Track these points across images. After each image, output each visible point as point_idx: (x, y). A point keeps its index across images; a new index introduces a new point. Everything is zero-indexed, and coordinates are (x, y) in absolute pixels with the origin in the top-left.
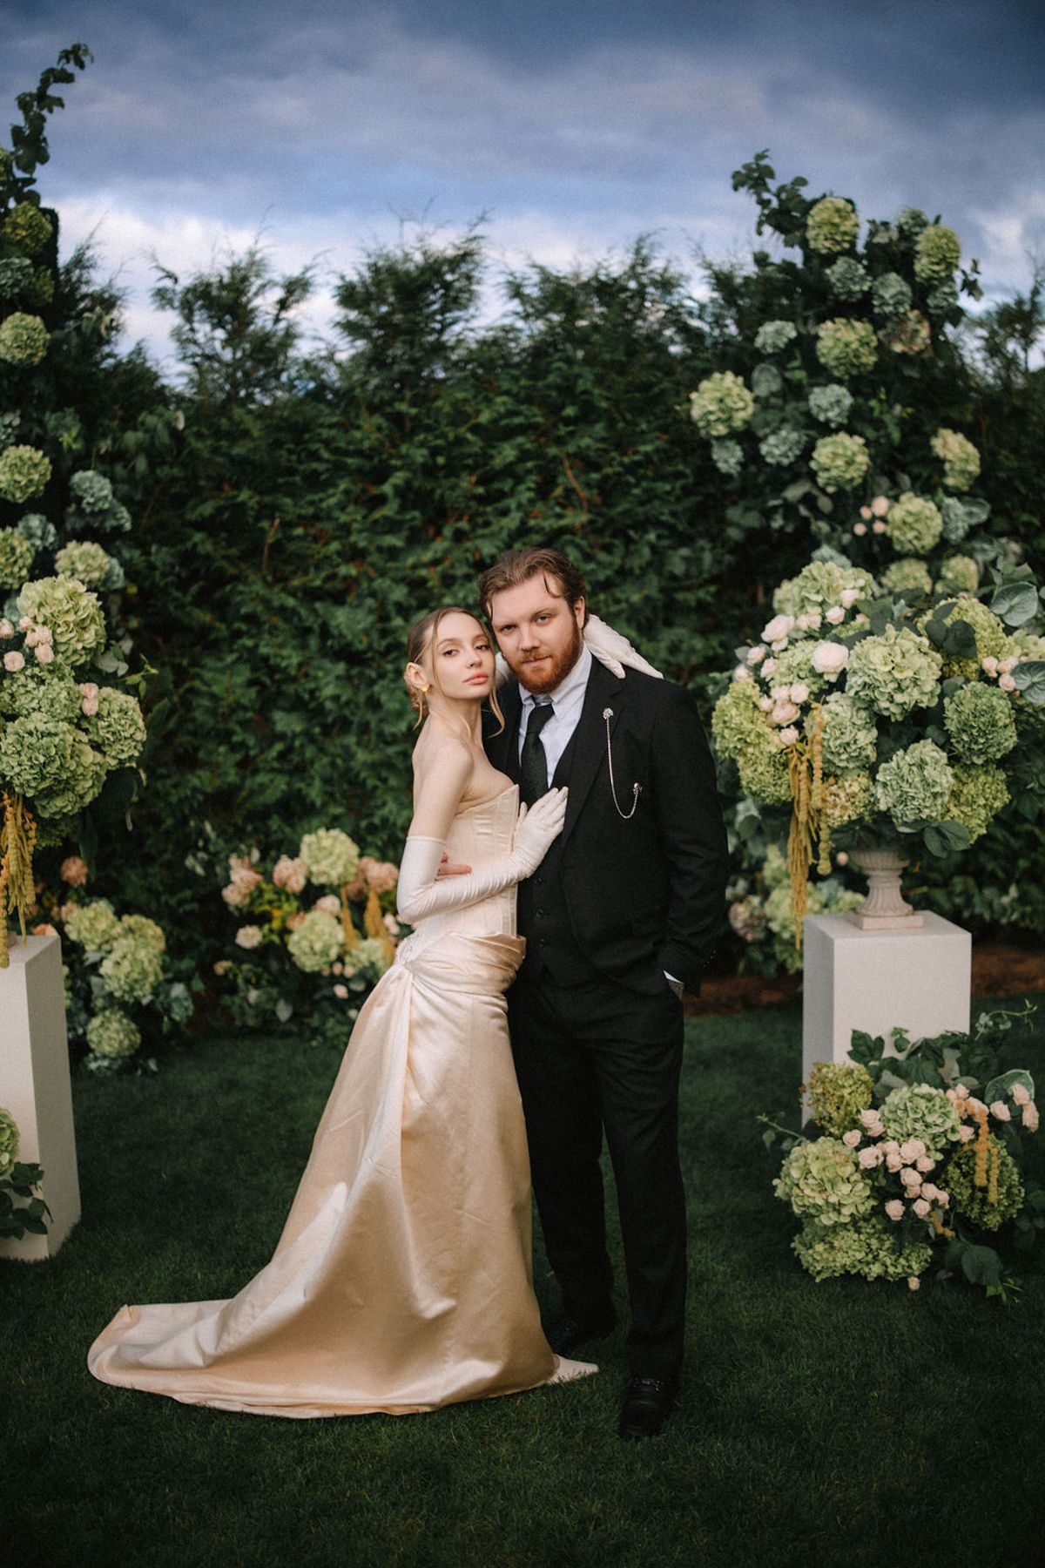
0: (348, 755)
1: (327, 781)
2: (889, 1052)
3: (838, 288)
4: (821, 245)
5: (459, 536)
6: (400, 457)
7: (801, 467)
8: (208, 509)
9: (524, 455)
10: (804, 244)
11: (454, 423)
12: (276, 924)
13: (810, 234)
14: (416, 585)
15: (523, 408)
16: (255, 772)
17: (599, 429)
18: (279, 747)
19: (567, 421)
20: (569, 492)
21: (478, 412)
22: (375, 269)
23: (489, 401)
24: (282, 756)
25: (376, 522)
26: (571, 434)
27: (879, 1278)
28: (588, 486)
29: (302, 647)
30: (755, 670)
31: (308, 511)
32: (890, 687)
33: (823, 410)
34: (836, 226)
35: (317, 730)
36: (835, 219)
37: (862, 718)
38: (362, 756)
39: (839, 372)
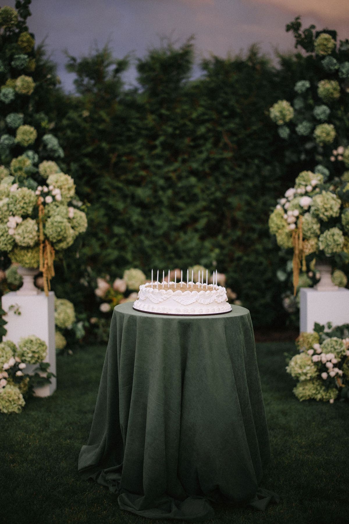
0: (141, 242)
1: (133, 252)
2: (326, 330)
3: (326, 68)
5: (184, 161)
6: (162, 130)
7: (310, 137)
8: (89, 149)
9: (209, 130)
11: (182, 118)
12: (114, 304)
13: (316, 48)
14: (167, 179)
15: (209, 112)
16: (107, 248)
17: (237, 120)
18: (115, 240)
19: (226, 117)
20: (226, 145)
21: (191, 114)
22: (152, 58)
23: (196, 110)
24: (116, 243)
25: (153, 155)
26: (226, 123)
27: (320, 399)
28: (233, 142)
29: (125, 201)
30: (283, 206)
31: (127, 151)
32: (323, 210)
33: (318, 115)
34: (325, 45)
35: (129, 233)
36: (325, 43)
37: (315, 220)
38: (147, 243)
39: (325, 101)
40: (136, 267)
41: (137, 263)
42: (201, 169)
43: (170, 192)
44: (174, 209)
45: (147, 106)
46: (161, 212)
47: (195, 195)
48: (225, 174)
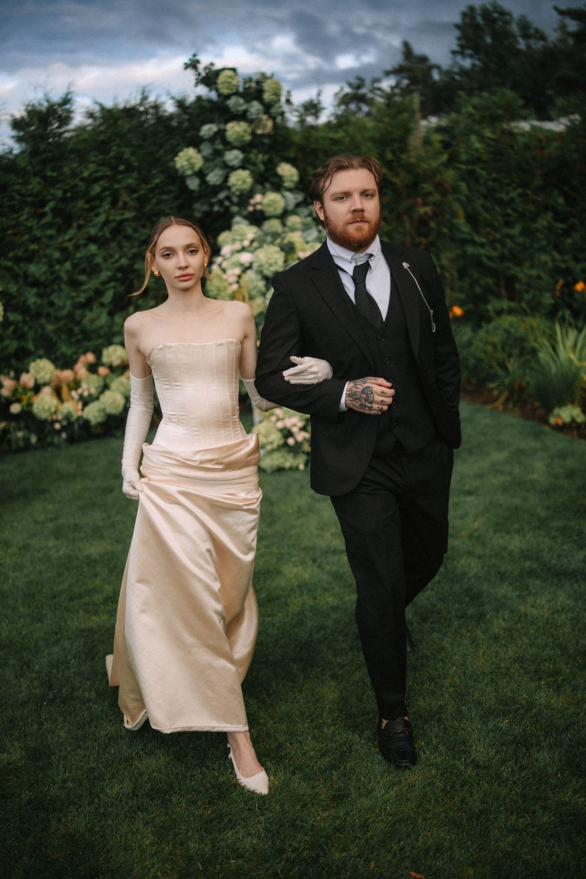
0: (43, 328)
1: (35, 340)
3: (233, 109)
4: (225, 91)
5: (80, 227)
6: (50, 195)
7: (224, 185)
9: (104, 189)
10: (217, 90)
11: (72, 178)
12: (25, 402)
13: (220, 86)
14: (64, 250)
15: (102, 168)
17: (135, 175)
18: (11, 328)
19: (122, 172)
20: (125, 203)
21: (82, 173)
22: (29, 113)
23: (86, 167)
24: (14, 332)
25: (43, 225)
26: (123, 178)
27: (289, 467)
28: (133, 200)
29: (17, 283)
30: (220, 265)
31: (13, 222)
32: (267, 266)
33: (231, 161)
34: (229, 83)
35: (28, 319)
36: (229, 80)
37: (259, 277)
38: (50, 328)
39: (236, 144)
40: (40, 357)
41: (41, 352)
42: (100, 234)
43: (68, 265)
44: (75, 284)
45: (29, 168)
46: (60, 290)
47: (97, 265)
48: (128, 238)
